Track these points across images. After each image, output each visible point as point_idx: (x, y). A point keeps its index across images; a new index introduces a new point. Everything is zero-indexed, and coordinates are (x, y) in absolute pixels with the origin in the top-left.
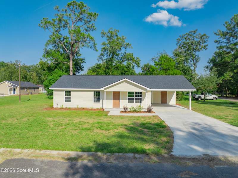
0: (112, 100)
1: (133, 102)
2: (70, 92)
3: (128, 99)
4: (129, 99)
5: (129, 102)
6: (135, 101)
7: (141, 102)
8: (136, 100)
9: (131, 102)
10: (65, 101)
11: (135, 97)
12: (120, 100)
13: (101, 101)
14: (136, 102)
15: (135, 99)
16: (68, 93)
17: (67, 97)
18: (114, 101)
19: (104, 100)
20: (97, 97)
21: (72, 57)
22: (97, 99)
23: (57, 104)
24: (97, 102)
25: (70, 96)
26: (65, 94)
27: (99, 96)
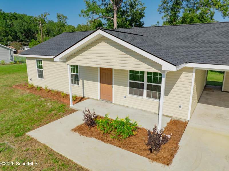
0: (99, 83)
1: (142, 95)
3: (128, 84)
4: (131, 85)
5: (131, 93)
6: (145, 91)
7: (159, 98)
8: (148, 89)
9: (136, 94)
10: (37, 75)
11: (145, 83)
12: (113, 85)
13: (80, 82)
14: (148, 96)
15: (145, 86)
17: (39, 69)
18: (102, 84)
19: (84, 81)
20: (75, 74)
21: (116, 9)
22: (75, 78)
23: (30, 80)
24: (75, 83)
25: (42, 68)
26: (37, 65)
27: (77, 72)
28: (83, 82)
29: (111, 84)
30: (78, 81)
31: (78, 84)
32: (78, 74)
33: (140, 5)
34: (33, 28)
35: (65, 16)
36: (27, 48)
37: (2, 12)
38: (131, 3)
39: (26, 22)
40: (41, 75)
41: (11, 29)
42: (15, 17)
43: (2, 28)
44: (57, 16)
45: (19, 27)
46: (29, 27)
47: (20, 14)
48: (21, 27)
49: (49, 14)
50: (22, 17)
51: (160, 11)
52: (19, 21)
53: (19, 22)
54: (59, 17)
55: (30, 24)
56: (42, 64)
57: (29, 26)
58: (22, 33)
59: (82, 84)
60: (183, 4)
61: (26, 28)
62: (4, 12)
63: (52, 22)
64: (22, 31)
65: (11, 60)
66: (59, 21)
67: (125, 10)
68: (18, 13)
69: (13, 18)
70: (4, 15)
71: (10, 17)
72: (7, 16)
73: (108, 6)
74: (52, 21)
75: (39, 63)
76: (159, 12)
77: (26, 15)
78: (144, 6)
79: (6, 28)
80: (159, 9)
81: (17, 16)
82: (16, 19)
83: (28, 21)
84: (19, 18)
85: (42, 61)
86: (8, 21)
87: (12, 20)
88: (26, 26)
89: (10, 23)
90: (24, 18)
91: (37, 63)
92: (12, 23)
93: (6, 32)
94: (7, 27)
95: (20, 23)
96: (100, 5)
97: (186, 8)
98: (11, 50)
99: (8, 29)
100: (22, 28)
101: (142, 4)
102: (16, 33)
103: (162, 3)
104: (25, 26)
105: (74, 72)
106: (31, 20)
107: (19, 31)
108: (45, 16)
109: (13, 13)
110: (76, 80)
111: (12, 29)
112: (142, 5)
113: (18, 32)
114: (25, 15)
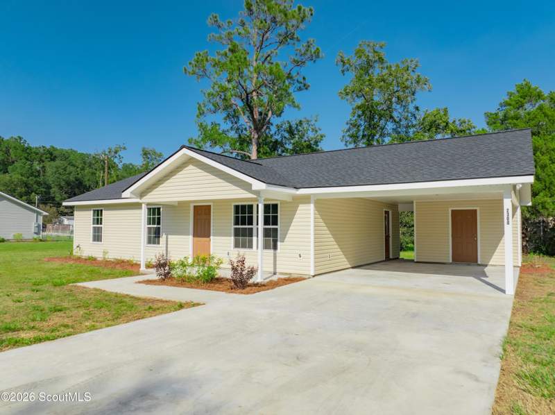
0: (191, 237)
1: (250, 246)
2: (101, 210)
3: (233, 231)
4: (237, 233)
5: (236, 245)
6: (255, 239)
7: (275, 247)
9: (244, 246)
10: (91, 237)
11: (255, 226)
12: (212, 238)
13: (163, 239)
15: (255, 232)
16: (98, 213)
17: (96, 226)
18: (196, 239)
19: (169, 236)
20: (155, 226)
21: (256, 136)
22: (155, 234)
23: (78, 247)
24: (154, 243)
25: (101, 224)
26: (94, 219)
27: (159, 223)
28: (167, 238)
29: (209, 236)
30: (159, 237)
31: (159, 243)
32: (161, 226)
33: (312, 132)
34: (86, 179)
35: (158, 151)
36: (68, 219)
37: (26, 145)
38: (290, 127)
39: (74, 166)
40: (98, 236)
41: (38, 179)
42: (52, 155)
43: (20, 177)
44: (142, 153)
45: (57, 175)
46: (80, 176)
47: (62, 150)
48: (61, 177)
49: (125, 148)
50: (65, 156)
51: (346, 142)
52: (58, 162)
53: (59, 165)
54: (145, 154)
55: (83, 169)
56: (101, 215)
57: (78, 174)
58: (61, 188)
59: (165, 242)
60: (388, 128)
61: (72, 178)
62: (30, 145)
63: (131, 167)
64: (63, 183)
65: (35, 233)
66: (145, 163)
67: (280, 140)
68: (58, 148)
69: (46, 158)
70: (28, 151)
71: (41, 156)
72: (35, 152)
73: (242, 131)
74: (131, 164)
75: (98, 215)
76: (344, 143)
77: (76, 152)
78: (319, 133)
79: (28, 178)
80: (343, 137)
81: (55, 153)
82: (53, 159)
83: (79, 164)
84: (59, 158)
85: (103, 211)
86: (36, 163)
87: (43, 162)
88: (74, 173)
89: (38, 168)
90: (72, 157)
91: (94, 216)
92: (44, 167)
93: (26, 185)
94: (32, 175)
95: (60, 167)
96: (228, 131)
97: (393, 135)
98: (38, 213)
99: (31, 180)
100: (64, 177)
101: (317, 129)
102: (49, 187)
103: (348, 127)
104: (69, 174)
105: (154, 224)
106: (85, 163)
107: (56, 183)
108: (116, 152)
109: (48, 147)
110: (155, 237)
111: (41, 179)
112: (316, 131)
113: (53, 185)
114: (74, 151)
